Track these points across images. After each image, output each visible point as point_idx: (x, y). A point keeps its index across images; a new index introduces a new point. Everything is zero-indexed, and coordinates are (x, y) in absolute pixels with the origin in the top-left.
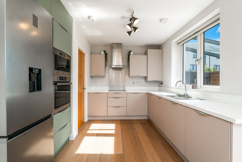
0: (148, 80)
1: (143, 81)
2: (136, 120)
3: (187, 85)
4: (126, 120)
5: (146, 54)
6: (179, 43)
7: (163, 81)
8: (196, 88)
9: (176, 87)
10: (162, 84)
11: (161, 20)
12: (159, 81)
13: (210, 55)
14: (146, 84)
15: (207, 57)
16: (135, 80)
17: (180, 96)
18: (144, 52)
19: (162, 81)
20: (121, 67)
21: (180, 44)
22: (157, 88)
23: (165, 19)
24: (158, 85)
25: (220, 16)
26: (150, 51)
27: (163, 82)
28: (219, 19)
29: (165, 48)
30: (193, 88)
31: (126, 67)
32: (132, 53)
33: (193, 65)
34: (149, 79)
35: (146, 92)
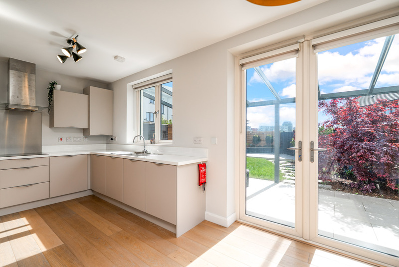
0: (91, 135)
1: (81, 135)
2: (71, 201)
3: (145, 141)
4: (49, 206)
5: (86, 92)
6: (136, 88)
7: (114, 135)
8: (154, 143)
9: (133, 144)
10: (112, 139)
11: (116, 57)
12: (107, 136)
13: (168, 107)
14: (86, 140)
15: (166, 108)
16: (65, 135)
17: (137, 153)
18: (82, 88)
19: (112, 136)
20: (34, 109)
21: (137, 90)
22: (105, 146)
23: (121, 58)
24: (106, 142)
25: (173, 76)
26: (93, 90)
27: (114, 138)
28: (171, 78)
29: (117, 90)
30: (151, 143)
31: (46, 111)
32: (58, 87)
33: (150, 113)
34: (92, 133)
35: (89, 153)
